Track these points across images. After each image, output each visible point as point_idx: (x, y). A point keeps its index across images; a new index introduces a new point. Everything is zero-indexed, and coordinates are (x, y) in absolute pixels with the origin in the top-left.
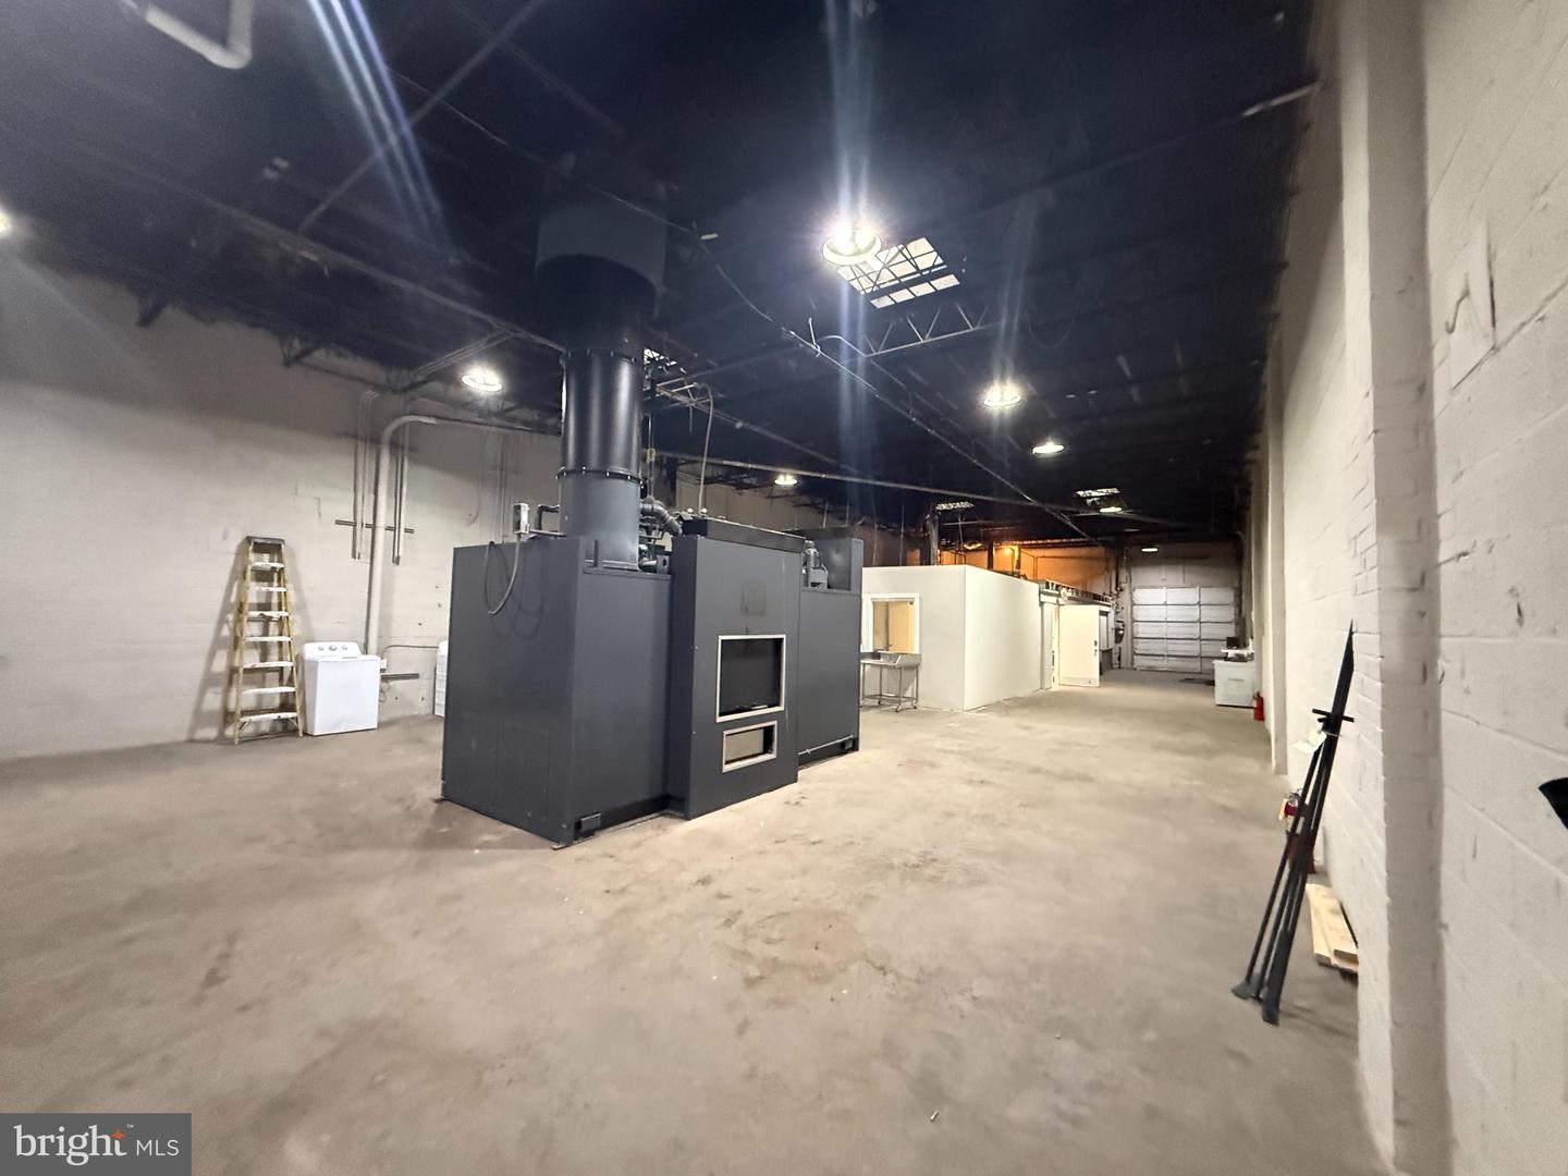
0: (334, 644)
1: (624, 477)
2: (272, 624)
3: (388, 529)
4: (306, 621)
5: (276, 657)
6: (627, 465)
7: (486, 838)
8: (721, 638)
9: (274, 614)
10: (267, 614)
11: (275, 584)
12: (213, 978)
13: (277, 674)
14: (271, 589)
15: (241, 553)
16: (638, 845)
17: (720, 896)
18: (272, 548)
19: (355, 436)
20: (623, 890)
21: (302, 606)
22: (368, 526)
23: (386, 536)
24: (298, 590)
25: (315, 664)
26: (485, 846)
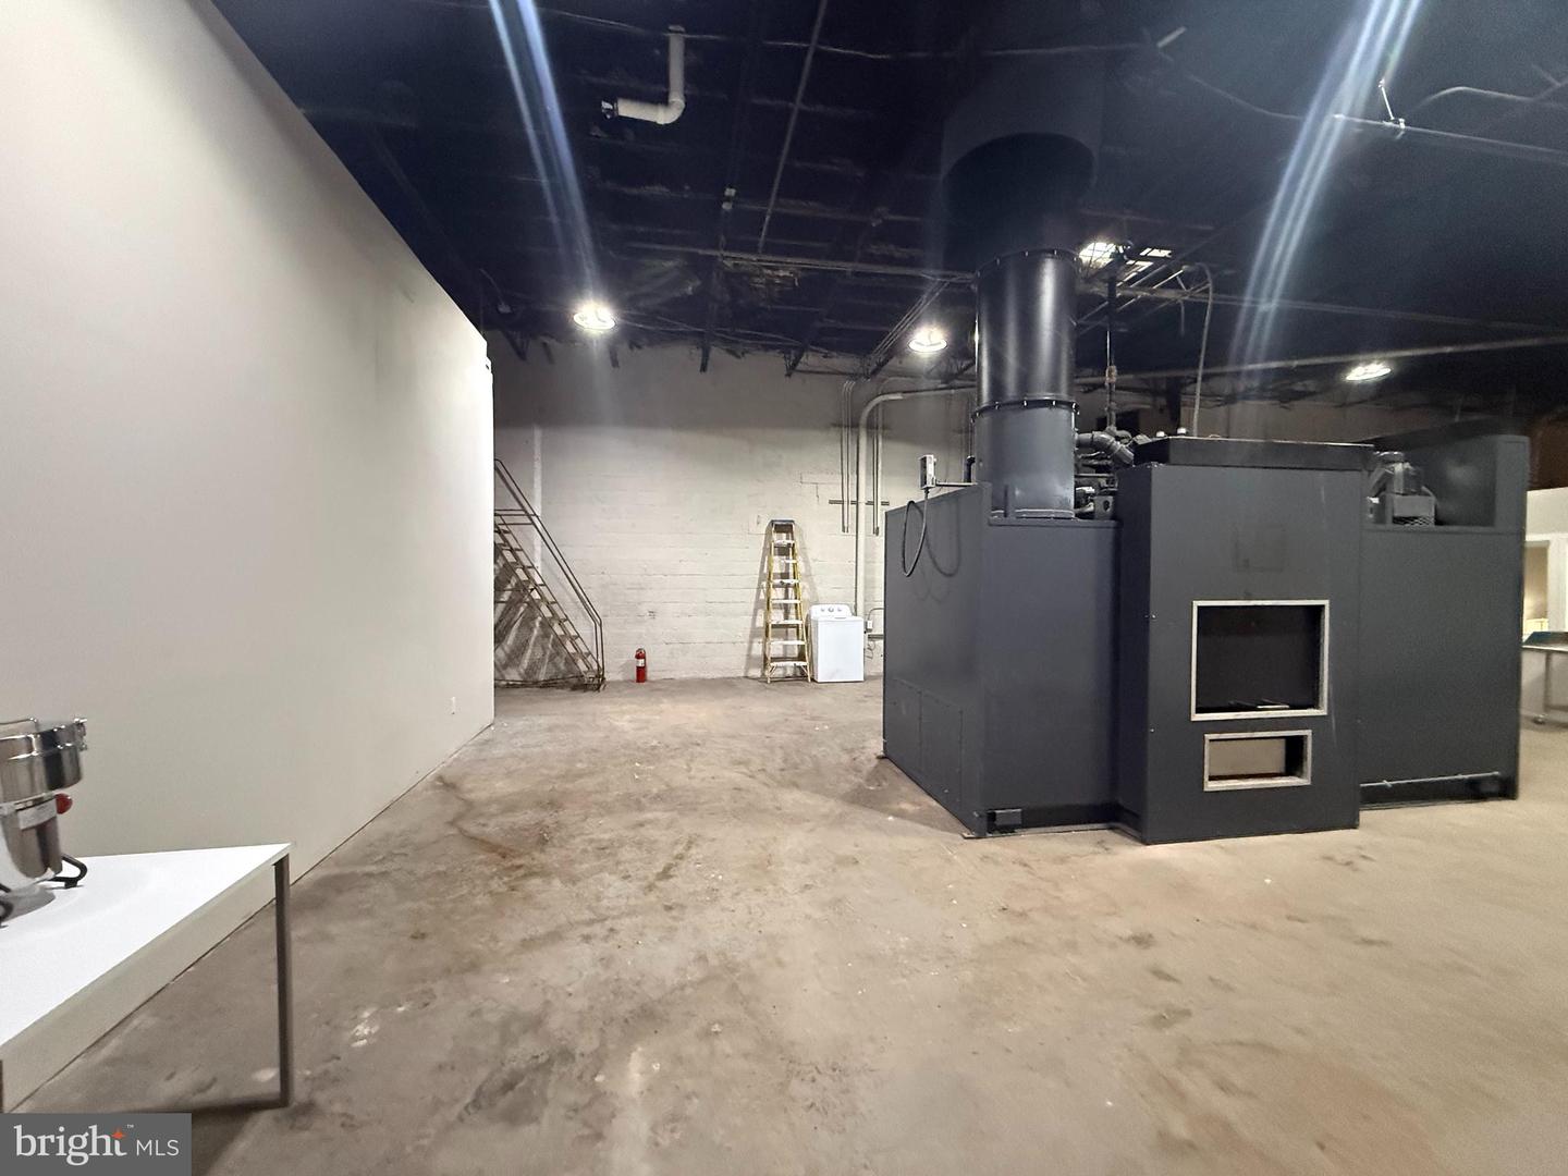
0: (832, 606)
1: (1048, 403)
2: (790, 589)
3: (868, 503)
4: (813, 588)
5: (794, 617)
6: (1054, 388)
7: (906, 806)
8: (1197, 604)
9: (791, 581)
10: (786, 581)
11: (791, 557)
12: (665, 874)
13: (795, 630)
14: (787, 561)
15: (768, 534)
16: (1063, 860)
17: (1159, 974)
18: (785, 527)
19: (840, 426)
20: (1023, 915)
21: (808, 576)
22: (853, 503)
23: (866, 509)
24: (806, 562)
25: (816, 622)
26: (900, 814)
